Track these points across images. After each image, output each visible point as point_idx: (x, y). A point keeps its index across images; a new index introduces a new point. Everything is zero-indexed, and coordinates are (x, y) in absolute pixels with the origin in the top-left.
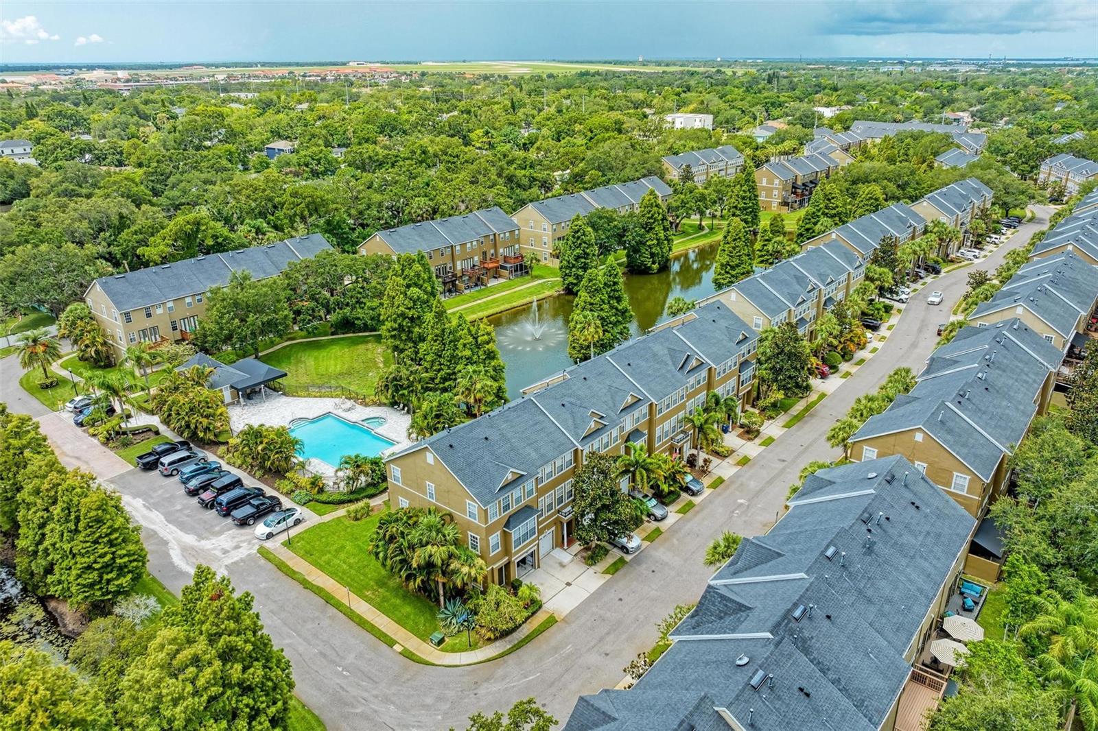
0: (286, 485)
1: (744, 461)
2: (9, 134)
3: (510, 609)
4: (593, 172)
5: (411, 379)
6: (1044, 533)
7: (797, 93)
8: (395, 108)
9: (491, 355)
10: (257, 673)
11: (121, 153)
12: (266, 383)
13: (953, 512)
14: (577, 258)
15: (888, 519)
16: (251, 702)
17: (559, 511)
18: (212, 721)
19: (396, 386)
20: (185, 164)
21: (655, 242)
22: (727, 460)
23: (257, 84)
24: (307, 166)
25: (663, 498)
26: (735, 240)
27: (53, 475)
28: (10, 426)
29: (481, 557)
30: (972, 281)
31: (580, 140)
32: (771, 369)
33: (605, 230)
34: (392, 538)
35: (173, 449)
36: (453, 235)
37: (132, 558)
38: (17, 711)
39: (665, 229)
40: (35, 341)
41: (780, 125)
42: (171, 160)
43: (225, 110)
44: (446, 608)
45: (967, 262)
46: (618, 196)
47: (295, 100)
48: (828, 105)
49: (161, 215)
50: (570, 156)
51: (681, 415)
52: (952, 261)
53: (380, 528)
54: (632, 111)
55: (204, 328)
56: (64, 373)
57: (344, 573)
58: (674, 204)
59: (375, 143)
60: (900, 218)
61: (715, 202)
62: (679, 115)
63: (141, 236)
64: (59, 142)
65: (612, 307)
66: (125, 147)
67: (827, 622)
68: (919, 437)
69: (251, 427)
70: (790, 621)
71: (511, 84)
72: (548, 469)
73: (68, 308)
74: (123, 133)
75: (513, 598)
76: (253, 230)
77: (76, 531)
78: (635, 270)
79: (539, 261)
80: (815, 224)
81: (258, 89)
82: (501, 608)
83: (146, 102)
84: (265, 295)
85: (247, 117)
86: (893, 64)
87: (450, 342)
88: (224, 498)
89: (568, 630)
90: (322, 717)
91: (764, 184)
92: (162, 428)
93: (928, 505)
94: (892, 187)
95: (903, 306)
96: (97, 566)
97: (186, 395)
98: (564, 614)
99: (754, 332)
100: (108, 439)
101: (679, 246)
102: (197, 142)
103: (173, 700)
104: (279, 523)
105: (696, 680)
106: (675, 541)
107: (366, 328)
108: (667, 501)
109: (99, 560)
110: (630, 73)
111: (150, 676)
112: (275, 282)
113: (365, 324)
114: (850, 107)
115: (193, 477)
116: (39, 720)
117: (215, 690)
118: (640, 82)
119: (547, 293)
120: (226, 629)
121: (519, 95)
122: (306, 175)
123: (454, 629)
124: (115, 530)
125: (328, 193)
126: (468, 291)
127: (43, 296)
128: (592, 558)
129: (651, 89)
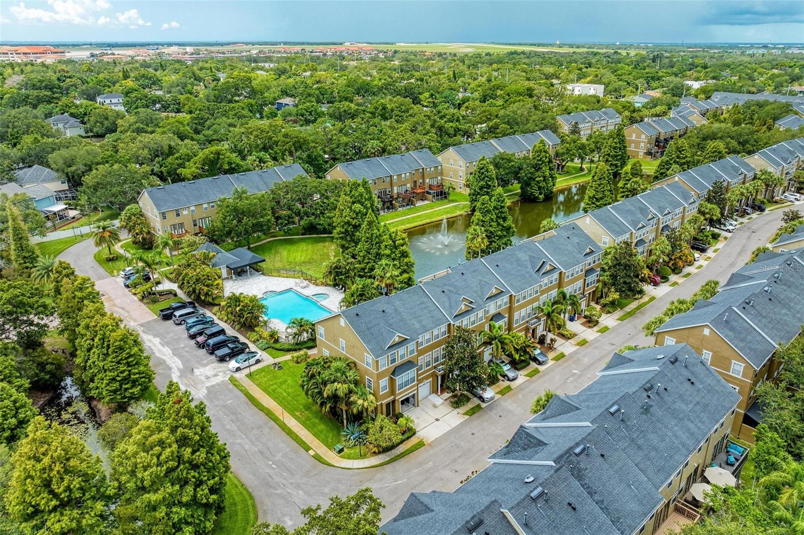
0: (254, 336)
1: (583, 343)
2: (110, 90)
3: (389, 433)
4: (503, 125)
5: (347, 268)
6: (797, 411)
7: (675, 69)
8: (371, 76)
9: (404, 255)
10: (201, 455)
11: (179, 104)
12: (251, 265)
13: (722, 389)
14: (481, 188)
15: (666, 389)
16: (197, 475)
17: (435, 368)
18: (169, 484)
19: (337, 272)
20: (218, 112)
21: (542, 178)
22: (570, 341)
23: (278, 57)
24: (303, 116)
25: (516, 365)
26: (600, 179)
27: (98, 317)
28: (76, 283)
29: (374, 395)
30: (786, 217)
31: (500, 102)
32: (610, 276)
33: (505, 168)
34: (313, 376)
35: (183, 306)
36: (393, 168)
37: (141, 376)
38: (44, 460)
39: (551, 169)
40: (104, 228)
41: (656, 94)
42: (209, 109)
43: (252, 75)
44: (347, 428)
45: (789, 203)
46: (518, 143)
47: (302, 68)
48: (697, 79)
49: (196, 147)
50: (487, 113)
51: (536, 304)
52: (776, 202)
53: (306, 368)
54: (543, 81)
55: (213, 225)
56: (122, 251)
57: (284, 398)
58: (561, 151)
59: (351, 101)
60: (733, 167)
61: (594, 151)
62: (577, 85)
63: (181, 161)
64: (140, 95)
65: (499, 224)
66: (182, 100)
67: (601, 459)
68: (707, 332)
69: (234, 294)
70: (570, 455)
71: (458, 60)
72: (427, 336)
73: (127, 208)
74: (182, 90)
75: (394, 425)
76: (258, 160)
77: (107, 355)
78: (527, 199)
79: (454, 189)
80: (668, 169)
81: (278, 62)
82: (384, 431)
83: (201, 69)
84: (255, 204)
85: (267, 81)
86: (759, 48)
87: (376, 243)
88: (211, 342)
89: (431, 452)
90: (254, 494)
91: (634, 138)
92: (180, 292)
93: (701, 382)
94: (734, 143)
95: (729, 235)
96: (118, 379)
97: (195, 270)
98: (431, 440)
99: (599, 248)
100: (143, 297)
101: (561, 182)
102: (229, 97)
103: (143, 466)
104: (245, 361)
105: (495, 490)
106: (520, 396)
107: (325, 231)
108: (518, 367)
109: (120, 375)
110: (547, 53)
111: (131, 449)
112: (263, 196)
113: (325, 229)
114: (714, 81)
115: (194, 326)
116: (57, 469)
117: (172, 464)
118: (553, 60)
119: (458, 213)
120: (182, 424)
121: (462, 67)
122: (301, 123)
123: (352, 443)
124: (131, 356)
125: (310, 135)
126: (401, 209)
127: (113, 199)
128: (456, 403)
129: (562, 65)
